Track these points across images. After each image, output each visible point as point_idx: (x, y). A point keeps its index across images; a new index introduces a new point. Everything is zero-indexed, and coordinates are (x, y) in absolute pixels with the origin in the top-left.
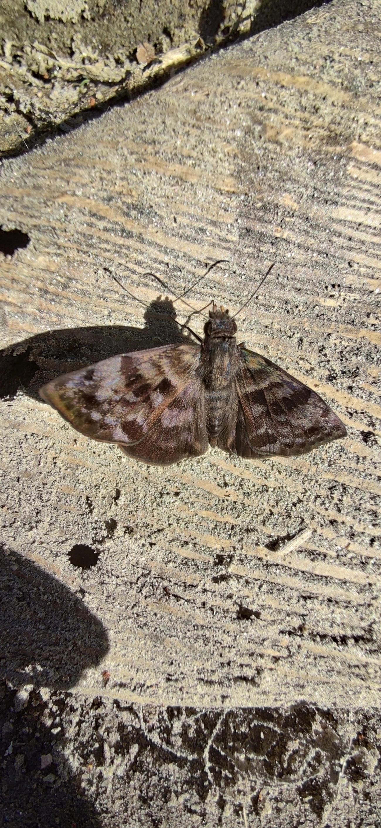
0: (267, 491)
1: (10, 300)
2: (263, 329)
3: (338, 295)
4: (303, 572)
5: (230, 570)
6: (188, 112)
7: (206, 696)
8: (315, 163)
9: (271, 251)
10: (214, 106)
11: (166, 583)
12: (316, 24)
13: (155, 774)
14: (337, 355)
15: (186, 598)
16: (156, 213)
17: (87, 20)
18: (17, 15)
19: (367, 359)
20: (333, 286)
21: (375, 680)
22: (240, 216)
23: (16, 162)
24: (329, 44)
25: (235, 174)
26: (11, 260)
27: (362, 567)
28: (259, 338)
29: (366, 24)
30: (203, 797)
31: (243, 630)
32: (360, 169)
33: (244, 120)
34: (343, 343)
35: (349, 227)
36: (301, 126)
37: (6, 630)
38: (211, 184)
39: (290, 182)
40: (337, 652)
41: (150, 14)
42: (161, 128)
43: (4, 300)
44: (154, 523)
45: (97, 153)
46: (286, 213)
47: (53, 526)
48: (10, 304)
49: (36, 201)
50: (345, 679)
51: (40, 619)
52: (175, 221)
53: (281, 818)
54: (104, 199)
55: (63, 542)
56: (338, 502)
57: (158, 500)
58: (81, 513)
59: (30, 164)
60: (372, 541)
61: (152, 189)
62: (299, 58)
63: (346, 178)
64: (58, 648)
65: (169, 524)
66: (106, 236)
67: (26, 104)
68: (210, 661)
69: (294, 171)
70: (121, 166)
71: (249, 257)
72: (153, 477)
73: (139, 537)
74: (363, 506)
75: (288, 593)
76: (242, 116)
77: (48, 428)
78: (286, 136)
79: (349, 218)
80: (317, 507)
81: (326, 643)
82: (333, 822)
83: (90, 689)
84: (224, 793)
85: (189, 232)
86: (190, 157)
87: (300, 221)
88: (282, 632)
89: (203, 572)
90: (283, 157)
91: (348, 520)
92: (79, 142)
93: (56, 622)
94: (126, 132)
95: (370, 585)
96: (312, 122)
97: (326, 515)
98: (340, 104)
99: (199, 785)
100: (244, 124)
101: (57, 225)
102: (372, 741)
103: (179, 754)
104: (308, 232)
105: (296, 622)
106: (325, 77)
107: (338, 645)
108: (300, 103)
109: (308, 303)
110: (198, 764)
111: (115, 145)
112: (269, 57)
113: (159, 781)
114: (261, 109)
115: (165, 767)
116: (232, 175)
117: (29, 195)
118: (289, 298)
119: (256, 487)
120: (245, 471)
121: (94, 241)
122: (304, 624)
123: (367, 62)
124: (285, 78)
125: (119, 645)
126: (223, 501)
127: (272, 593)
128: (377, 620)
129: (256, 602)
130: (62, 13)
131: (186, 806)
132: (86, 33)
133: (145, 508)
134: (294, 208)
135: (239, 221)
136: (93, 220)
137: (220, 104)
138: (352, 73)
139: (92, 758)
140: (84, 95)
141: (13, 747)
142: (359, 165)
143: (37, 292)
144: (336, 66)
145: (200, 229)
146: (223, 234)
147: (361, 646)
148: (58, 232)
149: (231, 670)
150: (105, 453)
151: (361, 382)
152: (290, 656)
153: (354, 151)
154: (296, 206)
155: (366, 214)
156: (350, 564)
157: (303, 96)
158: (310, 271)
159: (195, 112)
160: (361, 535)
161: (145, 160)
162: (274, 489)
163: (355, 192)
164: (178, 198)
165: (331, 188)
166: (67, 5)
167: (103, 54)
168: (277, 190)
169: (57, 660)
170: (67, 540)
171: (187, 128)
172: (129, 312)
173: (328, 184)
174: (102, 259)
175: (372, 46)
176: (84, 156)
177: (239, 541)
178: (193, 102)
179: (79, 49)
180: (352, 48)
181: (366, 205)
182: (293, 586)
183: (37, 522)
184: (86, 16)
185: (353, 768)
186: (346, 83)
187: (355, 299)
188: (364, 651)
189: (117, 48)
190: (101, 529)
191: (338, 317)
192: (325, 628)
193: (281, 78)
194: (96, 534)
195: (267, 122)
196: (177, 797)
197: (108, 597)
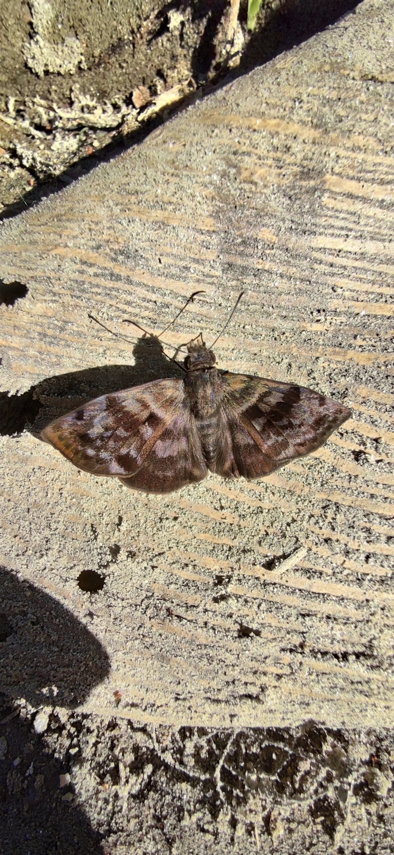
0: (262, 512)
1: (13, 345)
2: (252, 357)
3: (324, 320)
4: (300, 590)
5: (229, 590)
6: (167, 162)
7: (215, 715)
8: (290, 198)
9: (254, 282)
10: (190, 155)
11: (168, 604)
12: (284, 68)
13: (169, 794)
14: (325, 378)
15: (189, 619)
16: (142, 256)
17: (84, 70)
18: (18, 72)
19: (356, 380)
20: (319, 311)
21: (379, 697)
22: (221, 252)
23: (15, 221)
24: (297, 86)
25: (214, 214)
26: (12, 310)
27: (358, 584)
28: (248, 365)
29: (332, 64)
30: (215, 816)
31: (245, 648)
32: (335, 199)
33: (219, 165)
34: (331, 365)
35: (330, 254)
36: (274, 165)
37: (22, 653)
38: (192, 225)
39: (267, 217)
40: (338, 668)
41: (143, 58)
42: (143, 179)
43: (7, 345)
44: (155, 547)
45: (85, 207)
46: (266, 246)
47: (61, 553)
48: (13, 348)
49: (32, 255)
50: (349, 696)
51: (54, 641)
52: (160, 262)
53: (293, 838)
54: (93, 248)
55: (71, 568)
56: (331, 521)
57: (159, 525)
58: (86, 540)
59: (27, 222)
60: (368, 557)
61: (137, 235)
62: (269, 102)
63: (322, 209)
64: (71, 669)
65: (170, 548)
66: (96, 281)
67: (28, 159)
68: (215, 680)
69: (270, 207)
70: (107, 217)
71: (233, 289)
72: (152, 503)
73: (141, 560)
74: (357, 523)
75: (286, 611)
76: (218, 162)
77: (54, 461)
78: (260, 176)
79: (328, 246)
80: (311, 526)
81: (327, 660)
82: (347, 844)
83: (103, 709)
84: (236, 812)
85: (174, 271)
86: (170, 203)
87: (281, 252)
88: (283, 650)
89: (203, 593)
90: (259, 195)
91: (343, 538)
92: (70, 199)
93: (68, 644)
94: (111, 186)
95: (367, 601)
96: (285, 160)
97: (321, 533)
98: (311, 141)
99: (211, 805)
100: (220, 168)
101: (52, 275)
102: (386, 763)
103: (191, 774)
104: (289, 262)
105: (297, 640)
106: (295, 117)
107: (339, 661)
108: (272, 144)
109: (295, 329)
110: (210, 784)
111: (102, 199)
112: (241, 104)
113: (173, 800)
114: (235, 153)
115: (178, 786)
116: (211, 216)
117: (26, 251)
118: (275, 325)
119: (251, 509)
120: (240, 494)
121: (85, 286)
122: (304, 642)
123: (334, 99)
124: (257, 122)
125: (128, 666)
126: (220, 524)
127: (271, 612)
128: (377, 635)
129: (256, 620)
130: (60, 66)
131: (198, 826)
132: (83, 82)
133: (146, 533)
134: (273, 241)
135: (221, 257)
136: (84, 267)
137: (196, 153)
138: (321, 111)
139: (108, 778)
140: (82, 144)
141: (34, 767)
142: (334, 196)
143: (37, 337)
144: (305, 106)
145: (184, 267)
146: (206, 270)
147: (362, 662)
148: (53, 281)
149: (236, 688)
150: (107, 482)
151: (351, 403)
152: (292, 673)
153: (328, 184)
154: (275, 239)
155: (346, 240)
156: (346, 581)
157: (275, 137)
158: (294, 299)
159: (174, 162)
160: (356, 552)
161: (129, 209)
162: (269, 510)
163: (331, 221)
164: (161, 241)
165: (308, 219)
166: (65, 59)
167: (101, 101)
168: (255, 225)
169: (71, 681)
170: (75, 565)
171: (167, 177)
172: (123, 349)
173: (305, 216)
174: (94, 302)
175: (339, 84)
176: (74, 211)
177: (237, 562)
178: (171, 153)
179: (78, 98)
180: (319, 88)
181: (344, 232)
182: (292, 604)
183: (47, 550)
184: (82, 67)
185: (366, 789)
186: (315, 121)
187: (342, 323)
188: (365, 667)
189: (114, 94)
190: (106, 554)
191: (326, 340)
192: (325, 645)
193: (253, 123)
194: (101, 559)
195: (241, 165)
196: (190, 815)
197: (115, 619)
